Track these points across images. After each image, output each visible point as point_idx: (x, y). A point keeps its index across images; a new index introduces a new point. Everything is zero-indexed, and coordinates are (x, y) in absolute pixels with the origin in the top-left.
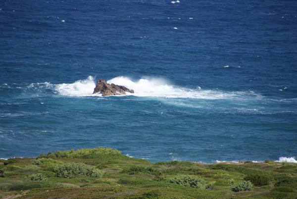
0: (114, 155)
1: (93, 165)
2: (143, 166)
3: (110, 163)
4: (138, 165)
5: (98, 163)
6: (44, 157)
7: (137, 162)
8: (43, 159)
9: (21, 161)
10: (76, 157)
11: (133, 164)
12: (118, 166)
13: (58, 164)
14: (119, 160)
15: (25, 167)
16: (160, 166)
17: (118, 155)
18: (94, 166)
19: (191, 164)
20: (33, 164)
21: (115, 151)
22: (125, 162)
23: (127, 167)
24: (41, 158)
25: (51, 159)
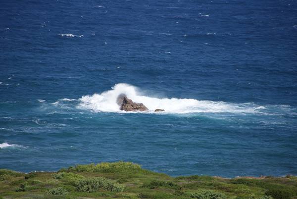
0: (134, 169)
1: (114, 179)
2: (163, 181)
3: (130, 177)
4: (158, 180)
5: (118, 177)
6: (65, 171)
7: (158, 177)
8: (64, 173)
9: (42, 175)
10: (96, 171)
11: (153, 179)
12: (138, 181)
13: (79, 178)
14: (139, 174)
15: (45, 181)
16: (180, 180)
17: (139, 169)
18: (115, 181)
19: (211, 179)
20: (54, 178)
21: (135, 165)
22: (146, 176)
23: (148, 181)
24: (62, 172)
25: (72, 173)
